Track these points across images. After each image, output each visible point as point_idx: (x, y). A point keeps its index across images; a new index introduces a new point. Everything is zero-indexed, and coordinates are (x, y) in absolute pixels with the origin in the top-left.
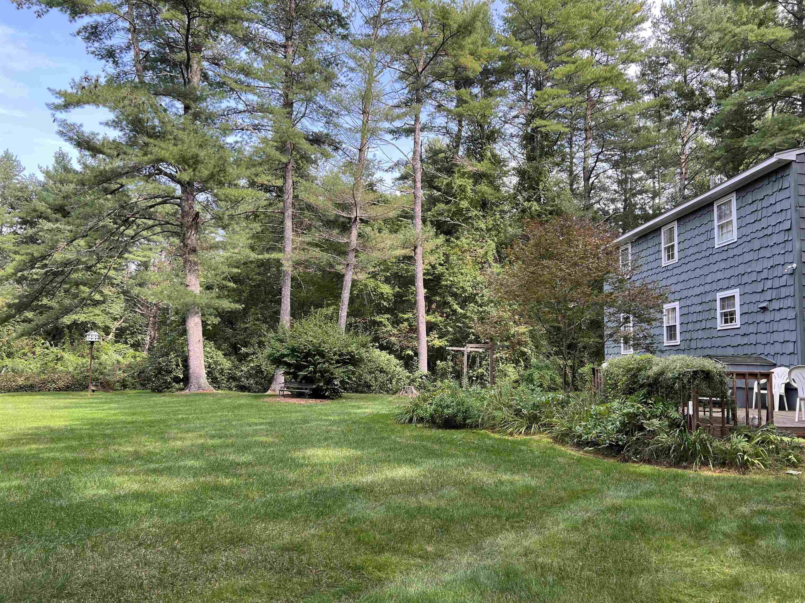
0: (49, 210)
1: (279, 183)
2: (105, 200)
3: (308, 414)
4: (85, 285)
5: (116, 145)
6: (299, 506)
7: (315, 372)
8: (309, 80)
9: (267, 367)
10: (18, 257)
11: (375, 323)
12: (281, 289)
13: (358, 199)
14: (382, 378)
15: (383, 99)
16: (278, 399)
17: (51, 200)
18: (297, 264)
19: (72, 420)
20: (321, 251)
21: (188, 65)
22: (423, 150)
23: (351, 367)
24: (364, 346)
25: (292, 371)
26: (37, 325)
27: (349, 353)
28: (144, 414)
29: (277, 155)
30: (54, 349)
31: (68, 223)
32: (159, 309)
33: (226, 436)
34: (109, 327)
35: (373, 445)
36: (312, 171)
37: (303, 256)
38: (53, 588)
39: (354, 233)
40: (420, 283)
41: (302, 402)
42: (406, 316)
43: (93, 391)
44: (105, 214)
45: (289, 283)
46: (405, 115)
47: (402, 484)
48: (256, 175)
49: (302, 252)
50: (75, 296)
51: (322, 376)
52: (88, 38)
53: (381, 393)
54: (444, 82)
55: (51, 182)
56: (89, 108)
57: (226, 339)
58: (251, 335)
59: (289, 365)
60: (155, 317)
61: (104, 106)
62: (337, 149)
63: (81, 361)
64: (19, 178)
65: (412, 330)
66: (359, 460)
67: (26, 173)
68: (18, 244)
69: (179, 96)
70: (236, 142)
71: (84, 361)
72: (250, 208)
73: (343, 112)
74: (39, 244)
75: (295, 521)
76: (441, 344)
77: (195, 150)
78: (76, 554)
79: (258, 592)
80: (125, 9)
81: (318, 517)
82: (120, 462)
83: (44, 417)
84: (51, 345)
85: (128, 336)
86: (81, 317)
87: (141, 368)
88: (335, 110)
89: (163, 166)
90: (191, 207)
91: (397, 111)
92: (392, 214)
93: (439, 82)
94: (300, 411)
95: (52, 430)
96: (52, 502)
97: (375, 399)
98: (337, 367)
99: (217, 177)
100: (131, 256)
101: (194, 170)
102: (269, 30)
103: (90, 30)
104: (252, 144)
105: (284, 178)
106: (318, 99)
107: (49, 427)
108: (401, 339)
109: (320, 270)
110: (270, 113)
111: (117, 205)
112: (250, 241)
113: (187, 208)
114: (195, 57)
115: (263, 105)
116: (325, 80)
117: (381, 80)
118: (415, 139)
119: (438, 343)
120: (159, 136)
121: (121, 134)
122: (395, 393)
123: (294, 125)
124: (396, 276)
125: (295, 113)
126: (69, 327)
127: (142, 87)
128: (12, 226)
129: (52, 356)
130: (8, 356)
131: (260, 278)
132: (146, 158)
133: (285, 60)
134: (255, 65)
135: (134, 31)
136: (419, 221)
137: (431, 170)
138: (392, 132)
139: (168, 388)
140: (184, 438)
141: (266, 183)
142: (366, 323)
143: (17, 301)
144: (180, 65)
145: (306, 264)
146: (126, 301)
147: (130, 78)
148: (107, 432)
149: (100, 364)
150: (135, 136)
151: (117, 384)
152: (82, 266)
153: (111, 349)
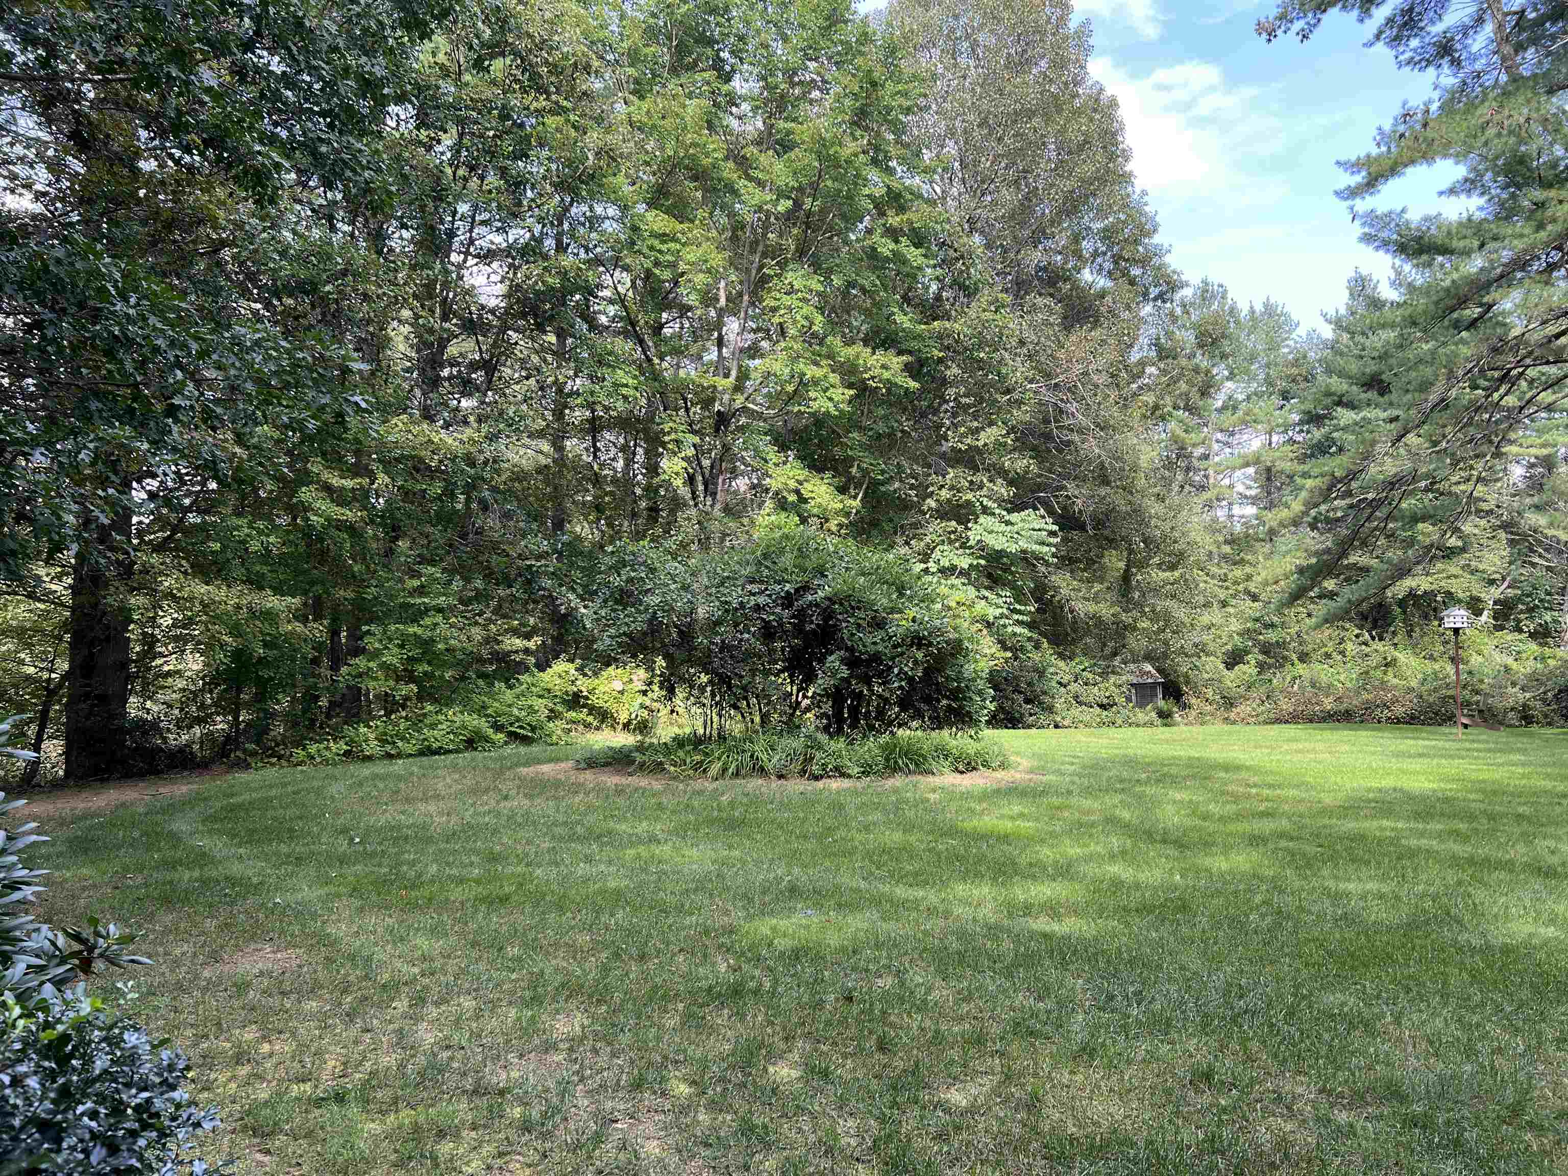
0: (1354, 388)
2: (1456, 344)
4: (1423, 519)
5: (1472, 227)
10: (1309, 483)
17: (1354, 367)
19: (1441, 780)
26: (1349, 601)
30: (1378, 645)
31: (1389, 406)
34: (1479, 600)
43: (1466, 726)
44: (1461, 372)
50: (1410, 543)
52: (1397, 38)
55: (1346, 336)
56: (1414, 172)
61: (1445, 156)
63: (1430, 667)
64: (1291, 343)
67: (1302, 331)
68: (1302, 459)
71: (1437, 667)
74: (1337, 454)
83: (1388, 772)
84: (1373, 638)
85: (1522, 616)
86: (1419, 582)
87: (1561, 681)
95: (1409, 797)
96: (1449, 935)
100: (1515, 449)
103: (1399, 20)
111: (1483, 349)
121: (1482, 201)
126: (1402, 603)
127: (1518, 89)
128: (1286, 432)
129: (1375, 660)
130: (1302, 660)
132: (1543, 235)
143: (1314, 560)
146: (1512, 543)
147: (1488, 80)
148: (1521, 810)
149: (1470, 673)
150: (1513, 196)
151: (1511, 715)
152: (1423, 484)
153: (1488, 643)
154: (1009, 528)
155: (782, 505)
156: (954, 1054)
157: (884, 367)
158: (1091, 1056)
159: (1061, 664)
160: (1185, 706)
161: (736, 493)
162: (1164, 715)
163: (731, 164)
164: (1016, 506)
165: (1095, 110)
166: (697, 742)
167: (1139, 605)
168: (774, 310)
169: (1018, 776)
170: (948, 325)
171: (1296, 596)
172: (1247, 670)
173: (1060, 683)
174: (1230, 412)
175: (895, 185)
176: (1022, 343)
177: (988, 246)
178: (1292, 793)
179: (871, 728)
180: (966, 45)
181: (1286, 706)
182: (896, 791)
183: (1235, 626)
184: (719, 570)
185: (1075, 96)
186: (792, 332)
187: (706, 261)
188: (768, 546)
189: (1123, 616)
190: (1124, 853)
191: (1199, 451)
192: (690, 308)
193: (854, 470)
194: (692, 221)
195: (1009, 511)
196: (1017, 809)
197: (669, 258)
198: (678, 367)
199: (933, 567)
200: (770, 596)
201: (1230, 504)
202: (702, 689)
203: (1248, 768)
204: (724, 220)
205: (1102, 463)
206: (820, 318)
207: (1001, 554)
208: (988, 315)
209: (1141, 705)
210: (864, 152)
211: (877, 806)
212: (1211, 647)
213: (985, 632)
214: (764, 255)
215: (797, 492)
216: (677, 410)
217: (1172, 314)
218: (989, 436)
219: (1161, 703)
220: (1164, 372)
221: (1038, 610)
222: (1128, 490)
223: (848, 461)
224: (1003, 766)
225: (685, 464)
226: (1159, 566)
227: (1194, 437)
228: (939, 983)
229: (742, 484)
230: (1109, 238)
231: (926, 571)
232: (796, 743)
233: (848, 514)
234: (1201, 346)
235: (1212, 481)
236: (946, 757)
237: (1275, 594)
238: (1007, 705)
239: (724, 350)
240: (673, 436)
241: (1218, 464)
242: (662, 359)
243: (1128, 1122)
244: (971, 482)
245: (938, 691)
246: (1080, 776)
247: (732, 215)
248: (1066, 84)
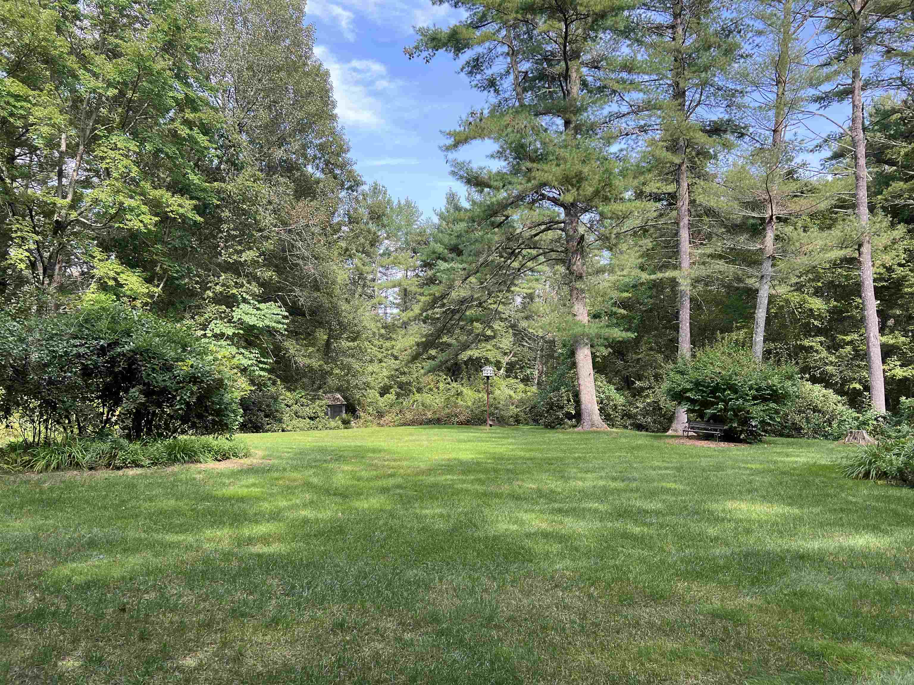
0: (446, 251)
1: (671, 188)
2: (492, 234)
3: (721, 459)
4: (477, 320)
5: (500, 176)
6: (727, 567)
7: (726, 410)
8: (704, 59)
9: (666, 403)
10: (423, 299)
11: (803, 348)
12: (678, 313)
13: (773, 193)
14: (816, 419)
15: (804, 60)
16: (682, 441)
17: (446, 240)
18: (697, 281)
19: (477, 453)
20: (727, 263)
21: (566, 76)
22: (866, 115)
23: (773, 405)
24: (790, 377)
25: (696, 408)
27: (769, 387)
28: (541, 451)
29: (669, 156)
30: (454, 384)
31: (462, 262)
32: (546, 342)
33: (629, 479)
34: (500, 362)
35: (817, 503)
36: (710, 167)
37: (703, 271)
38: (482, 617)
39: (770, 235)
40: (869, 293)
41: (711, 445)
42: (848, 338)
43: (491, 425)
44: (494, 248)
45: (687, 304)
46: (837, 73)
47: (866, 557)
48: (644, 184)
49: (702, 267)
50: (470, 332)
51: (736, 415)
52: (471, 73)
53: (816, 438)
54: (894, 17)
55: (444, 223)
56: (476, 143)
57: (617, 373)
58: (644, 367)
59: (693, 401)
60: (542, 350)
61: (489, 138)
62: (742, 135)
63: (477, 396)
64: (418, 223)
65: (859, 355)
66: (799, 520)
67: (424, 218)
68: (421, 286)
69: (559, 112)
70: (621, 150)
71: (480, 395)
72: (638, 222)
73: (749, 89)
74: (438, 284)
75: (724, 585)
76: (904, 374)
77: (579, 167)
78: (499, 587)
79: (691, 660)
80: (504, 32)
81: (753, 584)
82: (526, 499)
83: (453, 450)
84: (452, 381)
85: (518, 371)
86: (474, 353)
87: (532, 403)
88: (738, 88)
89: (546, 191)
90: (575, 231)
91: (826, 70)
92: (823, 206)
93: (886, 20)
94: (710, 457)
95: (461, 463)
96: (470, 533)
97: (809, 445)
98: (755, 404)
99: (602, 193)
100: (517, 289)
101: (578, 190)
102: (653, 12)
103: (472, 63)
104: (639, 149)
105: (678, 182)
106: (716, 79)
107: (458, 460)
108: (841, 369)
109: (724, 286)
110: (659, 109)
111: (504, 238)
112: (640, 260)
113: (571, 232)
114: (573, 65)
115: (649, 102)
116: (725, 55)
117: (800, 37)
118: (853, 102)
119: (900, 373)
120: (541, 159)
121: (505, 163)
122: (837, 439)
123: (687, 117)
124: (831, 285)
125: (687, 103)
126: (466, 363)
127: (522, 111)
128: (414, 270)
129: (453, 392)
130: (418, 392)
131: (652, 301)
132: (530, 185)
133: (673, 43)
134: (639, 57)
135: (513, 54)
136: (864, 210)
137: (880, 138)
138: (818, 99)
139: (560, 424)
140: (585, 479)
141: (655, 191)
142: (789, 348)
143: (424, 340)
144: (559, 78)
145: (707, 281)
146: (515, 335)
147: (510, 103)
148: (509, 467)
149: (494, 398)
150: (518, 163)
151: (511, 419)
152: (475, 303)
153: (503, 384)
154: (259, 312)
155: (104, 287)
156: (191, 635)
157: (180, 205)
158: (277, 624)
159: (288, 394)
160: (358, 417)
161: (70, 276)
162: (346, 423)
163: (73, 58)
164: (264, 299)
165: (317, 75)
166: (27, 446)
167: (334, 360)
168: (103, 158)
169: (255, 461)
170: (223, 185)
171: (415, 358)
172: (391, 397)
173: (287, 405)
174: (386, 257)
175: (191, 94)
176: (270, 203)
177: (252, 142)
178: (405, 463)
179: (160, 435)
180: (241, 18)
181: (409, 416)
182: (174, 474)
183: (385, 373)
184: (49, 329)
185: (305, 64)
186: (115, 175)
187: (50, 119)
188: (88, 314)
189: (325, 367)
190: (312, 502)
191: (370, 277)
192: (37, 148)
193: (158, 269)
194: (41, 91)
195: (259, 302)
196: (251, 481)
197: (22, 112)
198: (27, 187)
199: (209, 333)
200: (88, 348)
201: (386, 307)
202: (33, 410)
203: (385, 451)
204: (67, 94)
205: (315, 278)
206: (136, 168)
207: (254, 327)
208: (249, 183)
209: (333, 417)
210: (170, 69)
211: (159, 485)
212: (372, 384)
213: (239, 374)
214: (97, 122)
215: (115, 279)
216: (24, 217)
217: (356, 199)
218: (248, 255)
219: (344, 416)
220: (352, 230)
221: (276, 362)
222: (330, 295)
223: (154, 263)
224: (246, 456)
225: (27, 254)
226: (347, 339)
227: (367, 268)
228: (188, 591)
229: (75, 271)
230: (323, 150)
231: (205, 336)
232: (105, 446)
233: (152, 297)
234: (371, 219)
235: (376, 293)
236: (210, 452)
237: (405, 356)
238: (254, 419)
239: (64, 180)
240: (19, 234)
241: (380, 284)
242: (13, 180)
243: (294, 658)
244: (236, 283)
245: (207, 411)
246: (292, 459)
247: (73, 91)
248: (301, 56)
